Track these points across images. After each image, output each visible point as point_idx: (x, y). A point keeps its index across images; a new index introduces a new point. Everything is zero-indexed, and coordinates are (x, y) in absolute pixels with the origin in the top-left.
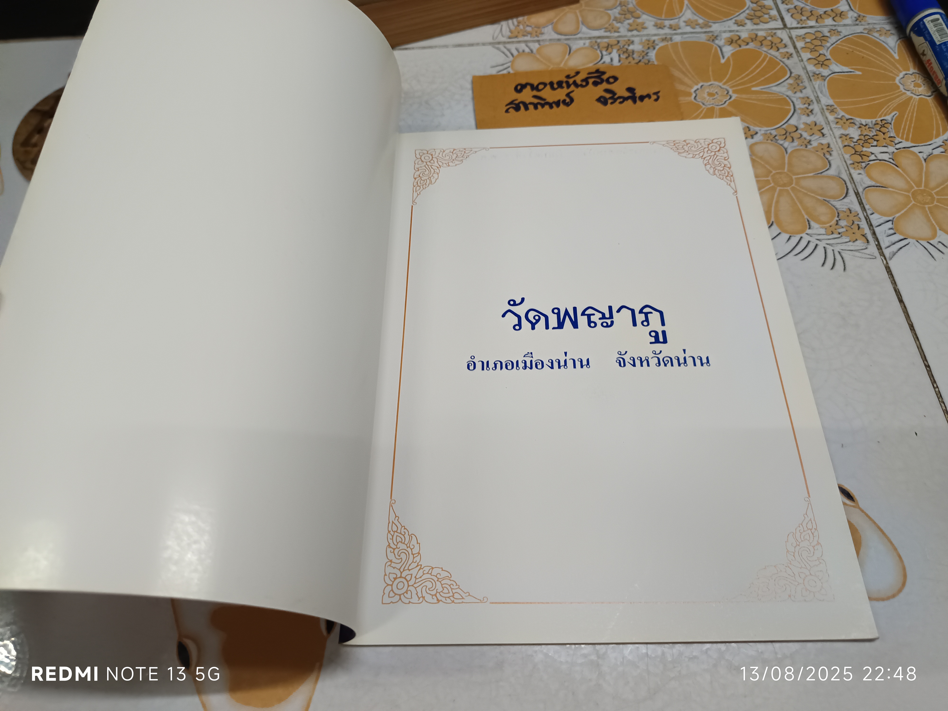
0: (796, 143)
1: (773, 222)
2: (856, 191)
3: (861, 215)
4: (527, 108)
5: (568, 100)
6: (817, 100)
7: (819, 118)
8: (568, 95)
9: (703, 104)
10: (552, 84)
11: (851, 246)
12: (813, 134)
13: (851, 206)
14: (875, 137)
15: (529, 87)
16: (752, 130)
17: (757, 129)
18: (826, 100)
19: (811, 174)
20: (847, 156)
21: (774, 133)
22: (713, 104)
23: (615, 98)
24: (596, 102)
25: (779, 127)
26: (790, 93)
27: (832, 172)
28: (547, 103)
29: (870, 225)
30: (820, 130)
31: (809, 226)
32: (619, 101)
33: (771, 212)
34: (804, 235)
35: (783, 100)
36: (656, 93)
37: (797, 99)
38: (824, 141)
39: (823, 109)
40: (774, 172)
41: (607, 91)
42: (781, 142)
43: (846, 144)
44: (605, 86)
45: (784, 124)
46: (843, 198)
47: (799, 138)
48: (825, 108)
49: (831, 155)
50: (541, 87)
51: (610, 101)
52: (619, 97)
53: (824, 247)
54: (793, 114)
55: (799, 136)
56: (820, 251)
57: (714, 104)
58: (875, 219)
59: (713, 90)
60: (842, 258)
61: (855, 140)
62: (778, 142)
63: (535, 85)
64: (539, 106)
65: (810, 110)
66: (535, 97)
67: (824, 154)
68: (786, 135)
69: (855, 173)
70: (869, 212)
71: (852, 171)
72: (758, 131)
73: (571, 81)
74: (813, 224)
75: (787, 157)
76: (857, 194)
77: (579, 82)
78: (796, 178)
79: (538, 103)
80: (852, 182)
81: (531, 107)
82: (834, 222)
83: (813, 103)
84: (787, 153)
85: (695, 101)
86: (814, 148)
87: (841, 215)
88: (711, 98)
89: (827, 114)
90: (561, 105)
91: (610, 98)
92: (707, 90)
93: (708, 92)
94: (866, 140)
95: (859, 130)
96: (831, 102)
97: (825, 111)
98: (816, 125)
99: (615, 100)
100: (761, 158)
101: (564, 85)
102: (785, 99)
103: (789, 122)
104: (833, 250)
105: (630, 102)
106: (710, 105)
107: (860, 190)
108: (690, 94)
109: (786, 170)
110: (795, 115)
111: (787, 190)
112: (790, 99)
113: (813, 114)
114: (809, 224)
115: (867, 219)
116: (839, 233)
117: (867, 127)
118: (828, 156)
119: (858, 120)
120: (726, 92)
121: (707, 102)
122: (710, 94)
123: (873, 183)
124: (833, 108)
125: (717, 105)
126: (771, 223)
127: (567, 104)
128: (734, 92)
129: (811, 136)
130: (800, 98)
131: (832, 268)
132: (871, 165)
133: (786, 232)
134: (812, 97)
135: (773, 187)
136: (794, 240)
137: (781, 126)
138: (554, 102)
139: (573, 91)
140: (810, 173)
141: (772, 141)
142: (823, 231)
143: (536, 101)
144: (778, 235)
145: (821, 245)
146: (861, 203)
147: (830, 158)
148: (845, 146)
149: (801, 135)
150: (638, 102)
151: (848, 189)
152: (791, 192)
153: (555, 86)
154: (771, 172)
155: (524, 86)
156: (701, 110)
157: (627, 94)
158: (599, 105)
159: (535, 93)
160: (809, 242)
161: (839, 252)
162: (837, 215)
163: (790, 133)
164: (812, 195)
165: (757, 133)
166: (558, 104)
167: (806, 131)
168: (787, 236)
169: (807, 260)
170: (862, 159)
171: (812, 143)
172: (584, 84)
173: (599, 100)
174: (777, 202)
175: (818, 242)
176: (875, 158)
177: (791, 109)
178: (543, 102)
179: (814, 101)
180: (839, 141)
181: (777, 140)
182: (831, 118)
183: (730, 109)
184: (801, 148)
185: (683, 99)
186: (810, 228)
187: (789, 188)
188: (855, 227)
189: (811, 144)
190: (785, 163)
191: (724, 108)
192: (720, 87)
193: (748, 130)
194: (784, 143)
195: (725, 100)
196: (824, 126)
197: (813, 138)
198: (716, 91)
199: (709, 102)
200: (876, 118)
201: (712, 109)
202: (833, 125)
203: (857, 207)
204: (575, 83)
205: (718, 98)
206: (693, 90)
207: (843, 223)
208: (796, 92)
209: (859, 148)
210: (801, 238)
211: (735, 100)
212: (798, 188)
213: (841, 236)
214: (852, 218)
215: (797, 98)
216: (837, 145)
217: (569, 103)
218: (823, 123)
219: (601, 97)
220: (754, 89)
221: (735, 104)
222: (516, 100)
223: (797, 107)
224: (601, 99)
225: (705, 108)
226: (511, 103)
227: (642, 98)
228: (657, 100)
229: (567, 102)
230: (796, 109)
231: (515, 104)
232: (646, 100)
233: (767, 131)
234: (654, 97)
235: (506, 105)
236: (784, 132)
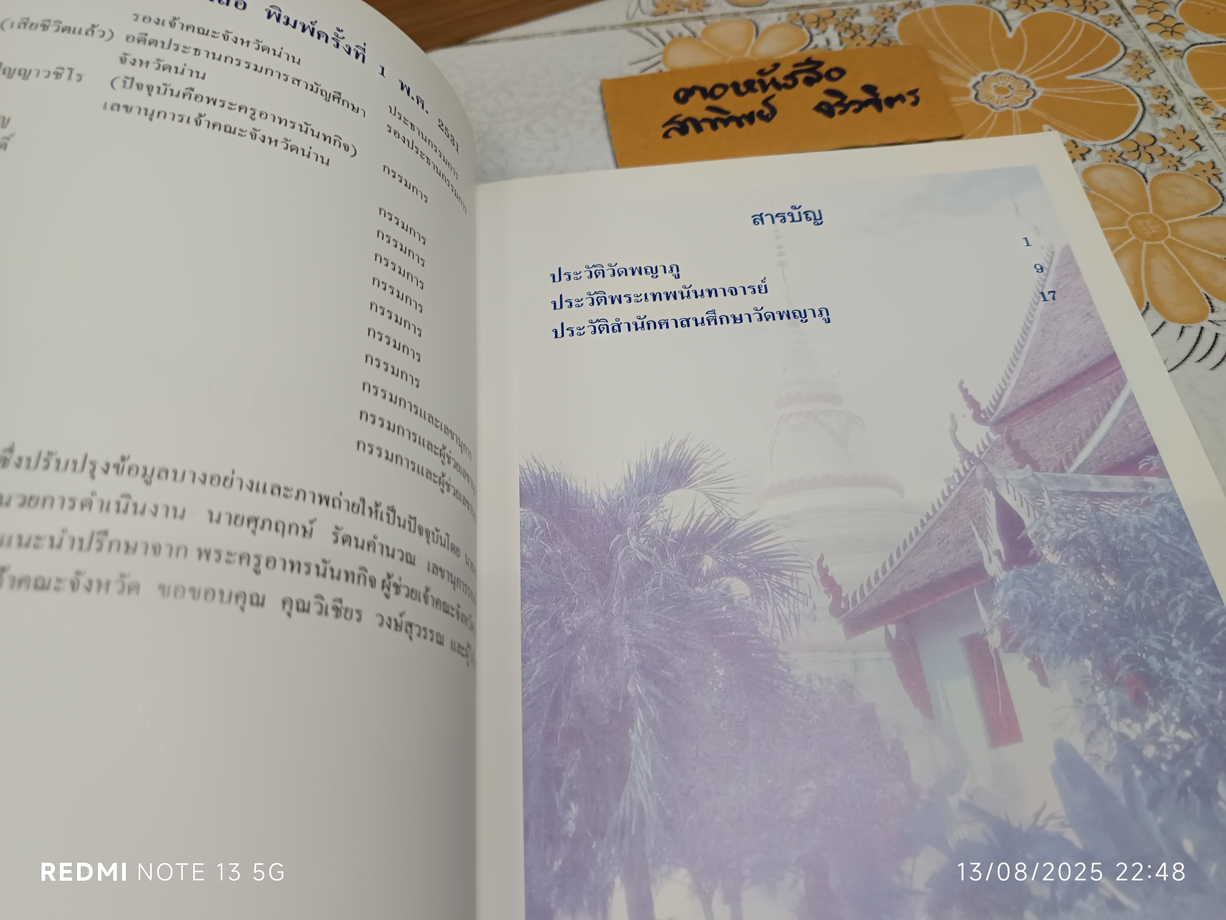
0: (1158, 164)
1: (1148, 303)
4: (699, 129)
5: (767, 111)
6: (1175, 89)
7: (1186, 119)
8: (766, 102)
9: (992, 106)
10: (735, 86)
12: (1184, 147)
15: (698, 93)
16: (1080, 145)
17: (1089, 143)
18: (1192, 90)
19: (1196, 217)
21: (1118, 148)
22: (1007, 106)
23: (845, 104)
24: (815, 113)
25: (1124, 139)
26: (1130, 81)
28: (733, 118)
31: (1212, 306)
32: (852, 108)
33: (1141, 287)
34: (1205, 324)
35: (1123, 93)
36: (913, 93)
37: (1145, 90)
38: (1204, 158)
39: (1190, 104)
40: (1132, 215)
41: (830, 92)
42: (1134, 164)
44: (825, 84)
45: (1131, 133)
47: (1161, 155)
48: (1193, 102)
50: (718, 91)
51: (838, 109)
52: (853, 102)
54: (1143, 116)
55: (1162, 151)
57: (1010, 106)
59: (1003, 83)
62: (1129, 163)
63: (709, 88)
64: (720, 125)
65: (1170, 107)
66: (710, 108)
67: (1209, 180)
68: (1139, 150)
72: (1092, 147)
73: (767, 79)
74: (1216, 302)
75: (1148, 188)
77: (782, 81)
78: (1171, 224)
79: (718, 119)
81: (706, 126)
83: (1172, 94)
84: (1146, 181)
85: (977, 103)
86: (1190, 170)
88: (1003, 96)
89: (1199, 111)
90: (757, 119)
91: (838, 104)
92: (994, 84)
93: (995, 86)
96: (1200, 92)
98: (1184, 131)
99: (846, 108)
100: (1105, 192)
101: (757, 86)
102: (1124, 90)
103: (1139, 130)
105: (871, 108)
106: (1003, 107)
108: (967, 92)
109: (1151, 212)
110: (1147, 116)
111: (1161, 246)
112: (1132, 90)
113: (1175, 112)
114: (1210, 303)
118: (1216, 182)
120: (1026, 85)
121: (997, 103)
122: (999, 90)
124: (1205, 101)
125: (1015, 108)
126: (1145, 305)
127: (766, 119)
128: (1038, 84)
129: (1180, 150)
130: (1149, 88)
133: (1175, 318)
135: (1135, 241)
136: (1192, 334)
137: (1128, 136)
138: (744, 116)
139: (773, 96)
140: (1193, 213)
141: (1117, 162)
143: (713, 115)
144: (1161, 326)
147: (1221, 186)
149: (1164, 150)
150: (885, 108)
152: (1167, 248)
153: (743, 89)
154: (1127, 216)
155: (689, 92)
156: (990, 116)
157: (864, 97)
158: (820, 116)
159: (709, 102)
160: (1217, 335)
163: (1145, 148)
164: (1205, 251)
165: (1089, 151)
166: (750, 117)
167: (1171, 143)
168: (1178, 328)
169: (1219, 367)
171: (1185, 161)
172: (790, 82)
173: (819, 108)
174: (1148, 268)
177: (1137, 107)
178: (725, 117)
179: (1173, 91)
181: (1124, 159)
182: (1206, 118)
183: (1037, 112)
184: (1169, 171)
185: (957, 101)
186: (1213, 311)
187: (1162, 242)
189: (1184, 165)
190: (1147, 199)
191: (1027, 114)
192: (1014, 77)
193: (1074, 146)
194: (1138, 164)
195: (1027, 98)
196: (1199, 132)
197: (1184, 154)
198: (1009, 84)
199: (1001, 102)
201: (1008, 116)
202: (1213, 131)
204: (774, 81)
205: (1015, 95)
206: (970, 85)
208: (1140, 79)
210: (1202, 329)
211: (1042, 97)
212: (1178, 241)
215: (1143, 88)
217: (770, 117)
218: (1195, 128)
219: (822, 104)
220: (1069, 77)
221: (1045, 103)
222: (680, 115)
223: (1147, 103)
224: (823, 107)
225: (995, 113)
226: (672, 121)
227: (891, 102)
228: (915, 103)
229: (765, 114)
230: (1147, 107)
231: (678, 122)
232: (898, 104)
233: (1105, 145)
234: (910, 99)
235: (665, 125)
236: (1135, 147)
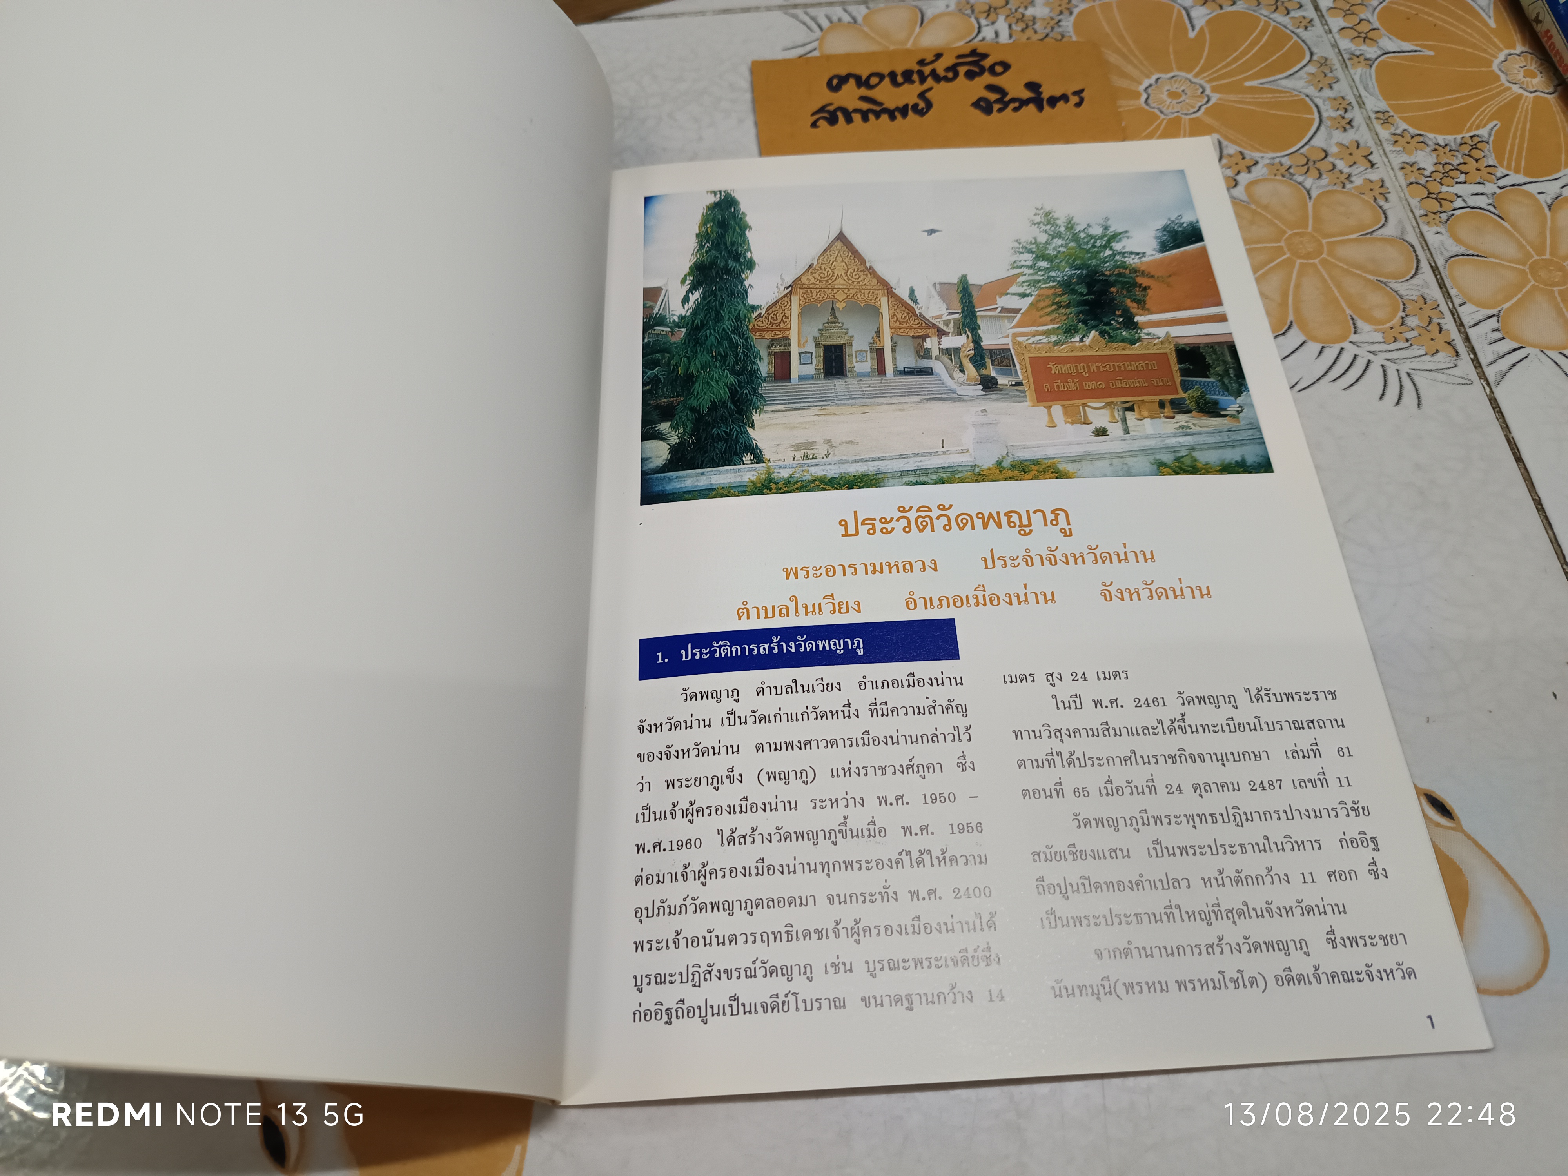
0: (1325, 181)
1: (1291, 322)
2: (1433, 264)
3: (1444, 308)
4: (849, 120)
5: (922, 105)
6: (1358, 102)
7: (1362, 134)
8: (922, 95)
9: (1162, 112)
10: (892, 75)
11: (1428, 362)
12: (1355, 163)
13: (1426, 292)
14: (1462, 167)
15: (852, 82)
16: (1247, 157)
17: (1257, 155)
18: (1375, 103)
19: (1355, 236)
20: (1414, 202)
21: (1286, 161)
22: (1178, 112)
23: (1005, 102)
24: (972, 109)
25: (1294, 152)
26: (1311, 90)
27: (1390, 231)
28: (886, 111)
29: (1460, 325)
30: (1365, 157)
31: (1355, 328)
32: (1012, 106)
33: (1287, 305)
34: (1346, 345)
35: (1301, 104)
36: (1078, 93)
37: (1324, 101)
38: (1374, 176)
39: (1370, 118)
40: (1290, 232)
41: (991, 88)
42: (1300, 179)
43: (1412, 180)
44: (987, 79)
45: (1302, 147)
46: (1412, 278)
47: (1330, 171)
48: (1373, 116)
49: (1386, 200)
50: (874, 81)
51: (996, 107)
52: (1013, 100)
53: (1382, 366)
54: (1318, 128)
55: (1331, 168)
56: (1375, 372)
57: (1181, 113)
58: (1468, 313)
59: (1177, 87)
60: (1415, 385)
61: (1427, 173)
62: (1295, 177)
63: (864, 77)
64: (871, 117)
65: (1348, 121)
66: (864, 99)
67: (1375, 199)
68: (1308, 165)
69: (1429, 232)
70: (1457, 302)
71: (1425, 228)
72: (1259, 160)
73: (927, 70)
74: (1360, 323)
75: (1310, 204)
76: (1435, 269)
77: (942, 74)
78: (1328, 243)
79: (870, 111)
80: (1426, 248)
81: (857, 117)
82: (1397, 320)
83: (1353, 107)
84: (1310, 198)
85: (1147, 107)
86: (1356, 188)
87: (1409, 307)
88: (1175, 102)
89: (1378, 127)
90: (910, 112)
91: (997, 101)
92: (1167, 87)
93: (1168, 90)
94: (1446, 173)
95: (1434, 155)
96: (1383, 105)
97: (1374, 121)
98: (1358, 147)
99: (1006, 105)
100: (1266, 208)
101: (915, 77)
102: (1303, 99)
103: (1313, 142)
104: (1398, 370)
105: (1032, 107)
106: (1173, 113)
107: (1440, 262)
108: (1137, 95)
109: (1310, 230)
110: (1322, 128)
111: (1314, 265)
112: (1312, 100)
113: (1352, 127)
114: (1354, 324)
115: (1454, 313)
116: (1407, 340)
117: (1448, 148)
118: (1381, 202)
119: (1432, 137)
120: (1201, 90)
121: (1168, 108)
122: (1172, 94)
123: (1462, 250)
124: (1387, 115)
125: (1186, 114)
126: (1288, 323)
127: (921, 113)
128: (1215, 89)
129: (1351, 166)
130: (1329, 98)
131: (1397, 404)
132: (1458, 216)
133: (1315, 339)
134: (1351, 98)
135: (1288, 258)
136: (1330, 354)
137: (1299, 149)
138: (897, 109)
139: (930, 89)
140: (1352, 233)
141: (1283, 176)
142: (1379, 337)
143: (865, 106)
144: (1301, 345)
145: (1377, 361)
146: (1442, 285)
147: (1386, 206)
148: (1411, 183)
149: (1334, 166)
150: (1046, 108)
151: (1418, 261)
152: (1320, 267)
153: (900, 79)
154: (1285, 232)
155: (843, 80)
156: (1158, 121)
157: (1026, 94)
158: (977, 112)
159: (864, 91)
160: (1355, 356)
161: (1409, 374)
162: (1402, 307)
163: (1314, 162)
164: (1358, 272)
165: (1256, 163)
166: (904, 111)
167: (1342, 159)
168: (1318, 347)
169: (1352, 388)
170: (1441, 206)
171: (1353, 179)
172: (950, 75)
173: (976, 104)
174: (1298, 286)
175: (1371, 357)
176: (1464, 205)
177: (1313, 119)
178: (878, 108)
179: (1355, 104)
180: (1400, 174)
181: (1291, 174)
182: (1384, 133)
183: (1208, 120)
184: (1335, 188)
185: (1125, 104)
186: (1355, 333)
187: (1316, 261)
188: (1434, 328)
189: (1351, 182)
190: (1307, 217)
191: (1197, 118)
192: (1190, 81)
193: (1241, 157)
194: (1305, 179)
195: (1200, 104)
196: (1374, 148)
197: (1355, 170)
198: (1183, 88)
199: (1171, 108)
200: (1461, 133)
201: (1178, 120)
202: (1389, 147)
203: (1436, 294)
204: (934, 73)
205: (1187, 101)
206: (1142, 88)
207: (1412, 321)
208: (1321, 89)
209: (1434, 187)
210: (1342, 349)
211: (1215, 104)
212: (1333, 260)
213: (1411, 345)
214: (1427, 312)
215: (1323, 98)
216: (1396, 182)
217: (925, 110)
218: (1371, 144)
219: (981, 99)
220: (1248, 84)
221: (1217, 111)
222: (831, 104)
223: (1325, 115)
224: (982, 103)
225: (1163, 119)
226: (822, 109)
227: (1053, 101)
228: (1078, 105)
229: (920, 107)
230: (1324, 119)
231: (829, 112)
232: (1061, 104)
233: (1274, 158)
234: (1074, 99)
235: (813, 114)
236: (1304, 161)
